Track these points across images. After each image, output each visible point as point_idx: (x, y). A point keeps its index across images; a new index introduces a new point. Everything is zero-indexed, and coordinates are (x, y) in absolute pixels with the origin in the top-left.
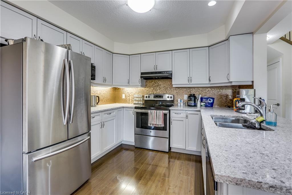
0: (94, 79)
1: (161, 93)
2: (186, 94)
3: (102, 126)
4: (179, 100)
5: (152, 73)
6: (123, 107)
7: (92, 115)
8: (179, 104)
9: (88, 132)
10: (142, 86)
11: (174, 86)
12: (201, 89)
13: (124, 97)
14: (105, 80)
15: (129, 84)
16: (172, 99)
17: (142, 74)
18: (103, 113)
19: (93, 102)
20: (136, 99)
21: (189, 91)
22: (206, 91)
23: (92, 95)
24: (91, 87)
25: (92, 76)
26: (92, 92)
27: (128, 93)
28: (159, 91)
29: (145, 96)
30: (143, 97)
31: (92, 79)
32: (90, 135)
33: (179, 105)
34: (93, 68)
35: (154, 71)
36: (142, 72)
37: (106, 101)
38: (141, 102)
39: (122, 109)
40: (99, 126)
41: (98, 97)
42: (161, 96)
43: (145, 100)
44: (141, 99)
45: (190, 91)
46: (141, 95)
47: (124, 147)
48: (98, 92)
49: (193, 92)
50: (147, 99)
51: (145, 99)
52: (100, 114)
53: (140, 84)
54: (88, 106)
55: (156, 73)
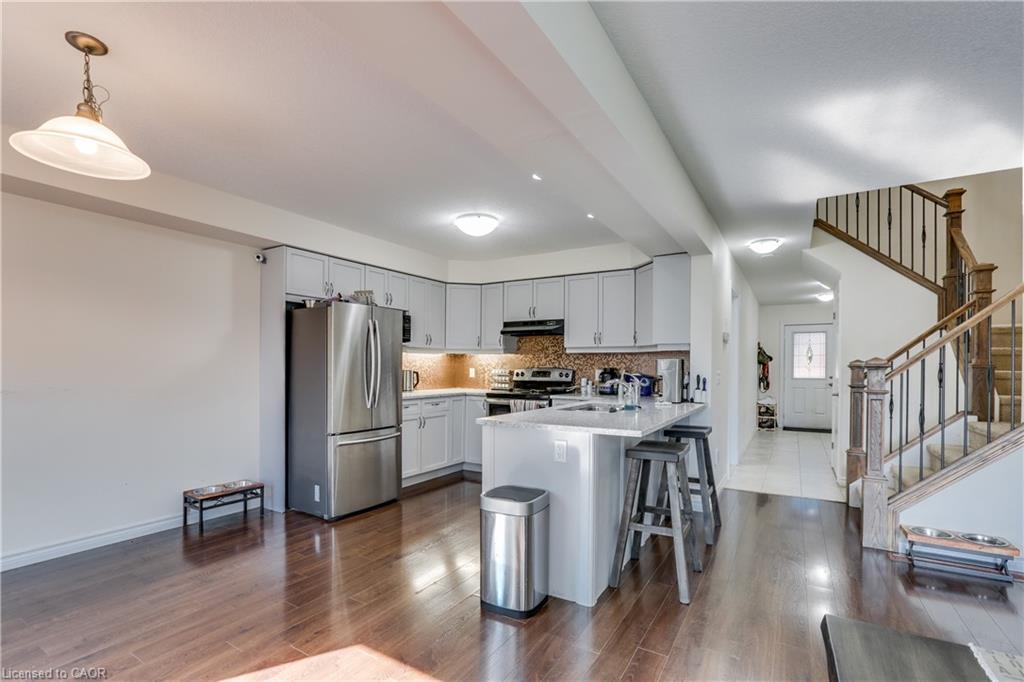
0: (409, 340)
1: (548, 366)
2: (599, 368)
3: (422, 424)
4: (584, 381)
5: (525, 324)
6: (465, 395)
7: (404, 403)
8: (583, 390)
9: (398, 426)
10: (507, 351)
11: (568, 351)
12: (629, 357)
13: (472, 373)
14: (429, 340)
15: (480, 346)
16: (569, 379)
17: (506, 325)
18: (424, 401)
19: (407, 384)
20: (496, 378)
21: (605, 361)
22: (640, 362)
23: (403, 368)
24: (404, 354)
25: (404, 335)
26: (404, 362)
27: (481, 365)
28: (544, 361)
29: (515, 372)
30: (511, 373)
31: (405, 341)
32: (399, 430)
33: (583, 392)
34: (407, 319)
35: (528, 319)
36: (506, 321)
37: (435, 382)
38: (507, 386)
39: (463, 398)
40: (416, 424)
41: (417, 373)
42: (546, 373)
43: (515, 381)
44: (507, 378)
45: (608, 362)
46: (508, 371)
47: (467, 475)
48: (418, 365)
49: (613, 364)
50: (520, 378)
51: (515, 378)
52: (418, 402)
53: (502, 347)
54: (398, 388)
55: (533, 323)
